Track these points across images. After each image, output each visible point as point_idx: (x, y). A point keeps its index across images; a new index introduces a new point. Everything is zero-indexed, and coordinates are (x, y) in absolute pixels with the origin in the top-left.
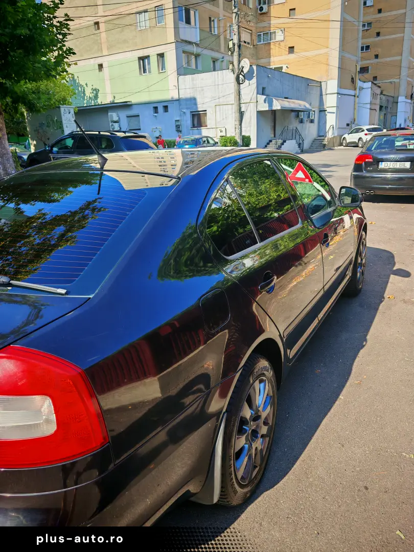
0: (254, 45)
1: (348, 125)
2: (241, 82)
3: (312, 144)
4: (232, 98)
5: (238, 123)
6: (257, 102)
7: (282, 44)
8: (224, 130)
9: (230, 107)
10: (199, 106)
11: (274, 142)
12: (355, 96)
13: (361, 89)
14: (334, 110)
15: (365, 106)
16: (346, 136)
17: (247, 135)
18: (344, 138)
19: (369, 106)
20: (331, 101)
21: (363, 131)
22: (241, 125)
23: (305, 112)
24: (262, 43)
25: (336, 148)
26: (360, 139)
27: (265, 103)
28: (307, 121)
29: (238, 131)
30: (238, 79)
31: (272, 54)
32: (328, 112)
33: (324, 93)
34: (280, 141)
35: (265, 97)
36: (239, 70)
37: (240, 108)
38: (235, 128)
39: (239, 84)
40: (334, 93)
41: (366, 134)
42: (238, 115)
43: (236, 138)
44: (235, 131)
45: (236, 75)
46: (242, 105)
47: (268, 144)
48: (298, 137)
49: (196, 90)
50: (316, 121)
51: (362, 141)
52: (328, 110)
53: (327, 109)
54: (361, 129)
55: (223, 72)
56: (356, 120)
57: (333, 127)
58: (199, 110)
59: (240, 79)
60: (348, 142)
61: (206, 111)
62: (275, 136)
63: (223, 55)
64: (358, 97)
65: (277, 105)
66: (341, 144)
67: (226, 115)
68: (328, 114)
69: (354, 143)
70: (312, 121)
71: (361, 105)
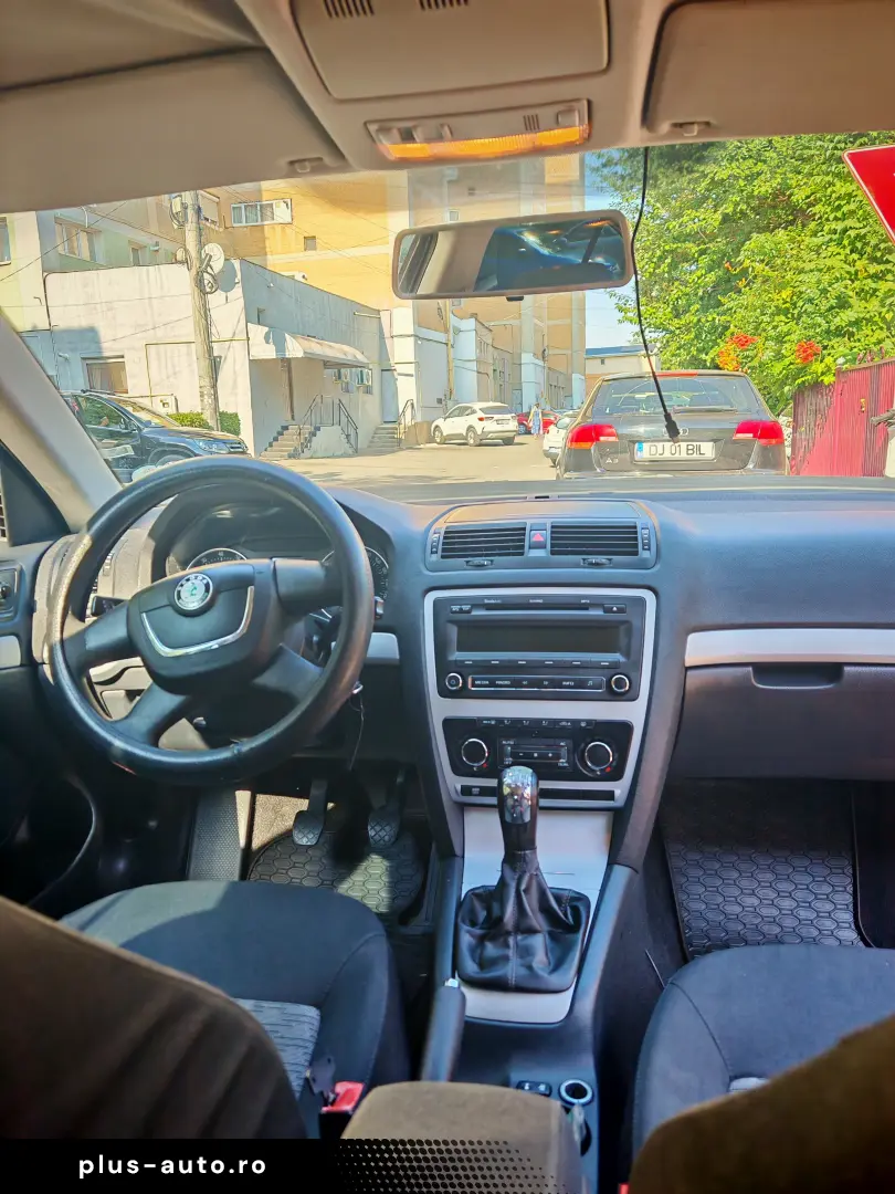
0: (226, 228)
1: (440, 401)
2: (208, 290)
3: (373, 437)
4: (188, 330)
5: (207, 382)
6: (248, 339)
7: (288, 230)
8: (171, 401)
9: (183, 348)
10: (104, 345)
11: (293, 429)
12: (447, 344)
13: (458, 331)
14: (411, 369)
15: (468, 365)
16: (440, 422)
17: (230, 411)
18: (437, 426)
19: (473, 366)
20: (403, 352)
21: (474, 412)
22: (214, 386)
23: (354, 369)
24: (244, 224)
25: (422, 446)
26: (470, 428)
27: (267, 342)
28: (358, 388)
29: (208, 400)
30: (199, 282)
31: (268, 250)
32: (400, 374)
33: (387, 334)
34: (308, 428)
35: (266, 329)
36: (202, 263)
37: (210, 350)
38: (202, 396)
39: (203, 293)
40: (409, 336)
41: (481, 419)
42: (205, 363)
43: (203, 417)
44: (202, 401)
45: (194, 271)
46: (215, 345)
47: (281, 434)
48: (344, 419)
49: (95, 309)
50: (376, 389)
51: (475, 433)
52: (400, 369)
53: (397, 367)
54: (467, 408)
55: (159, 269)
56: (454, 392)
57: (412, 404)
58: (106, 354)
59: (206, 282)
60: (445, 434)
61: (123, 357)
62: (293, 418)
63: (156, 239)
64: (452, 347)
65: (295, 349)
66: (432, 440)
67: (174, 366)
68: (399, 378)
69: (459, 436)
70: (368, 391)
71: (459, 363)
